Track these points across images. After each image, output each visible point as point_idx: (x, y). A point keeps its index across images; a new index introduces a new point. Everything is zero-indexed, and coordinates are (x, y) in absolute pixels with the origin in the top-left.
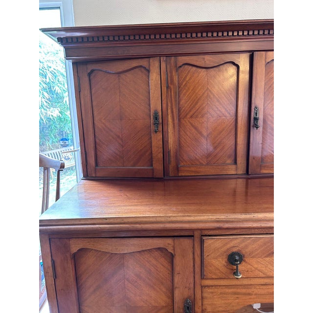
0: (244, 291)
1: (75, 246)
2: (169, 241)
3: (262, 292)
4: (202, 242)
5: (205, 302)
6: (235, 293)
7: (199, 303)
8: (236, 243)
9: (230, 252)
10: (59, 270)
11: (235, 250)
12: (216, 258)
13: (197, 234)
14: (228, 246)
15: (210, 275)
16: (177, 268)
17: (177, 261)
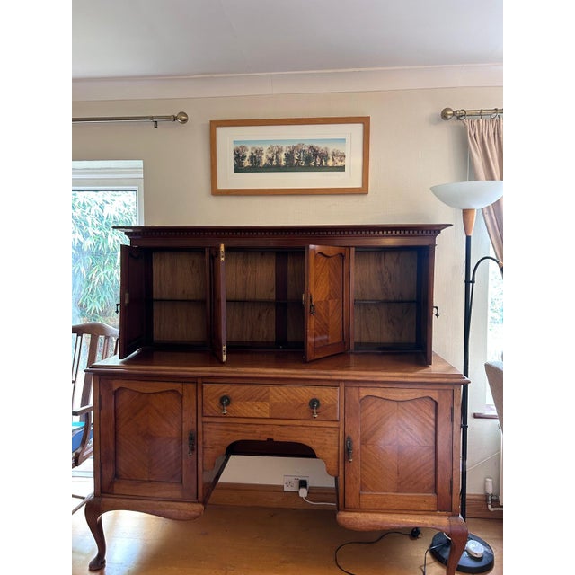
0: (234, 428)
1: (116, 385)
2: (180, 385)
3: (246, 430)
4: (202, 387)
5: (206, 436)
6: (227, 430)
7: (200, 437)
8: (225, 389)
9: (222, 395)
10: (103, 403)
11: (225, 394)
12: (211, 400)
13: (199, 381)
14: (221, 391)
15: (207, 413)
16: (185, 406)
17: (185, 400)
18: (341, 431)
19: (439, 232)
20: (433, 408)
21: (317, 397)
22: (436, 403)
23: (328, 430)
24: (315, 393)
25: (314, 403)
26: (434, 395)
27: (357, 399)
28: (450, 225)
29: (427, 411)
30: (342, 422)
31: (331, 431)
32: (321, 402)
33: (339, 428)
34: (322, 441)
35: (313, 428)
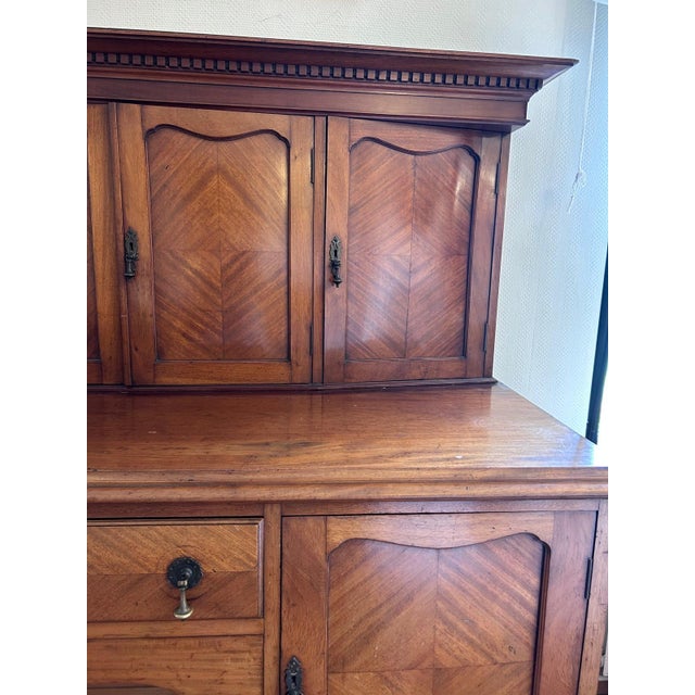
18: (271, 643)
19: (537, 84)
20: (537, 563)
21: (191, 553)
22: (546, 550)
23: (228, 644)
24: (183, 540)
25: (184, 572)
26: (544, 527)
27: (319, 551)
28: (570, 63)
29: (519, 569)
30: (271, 618)
31: (240, 645)
32: (206, 569)
33: (263, 635)
34: (213, 677)
35: (182, 643)
